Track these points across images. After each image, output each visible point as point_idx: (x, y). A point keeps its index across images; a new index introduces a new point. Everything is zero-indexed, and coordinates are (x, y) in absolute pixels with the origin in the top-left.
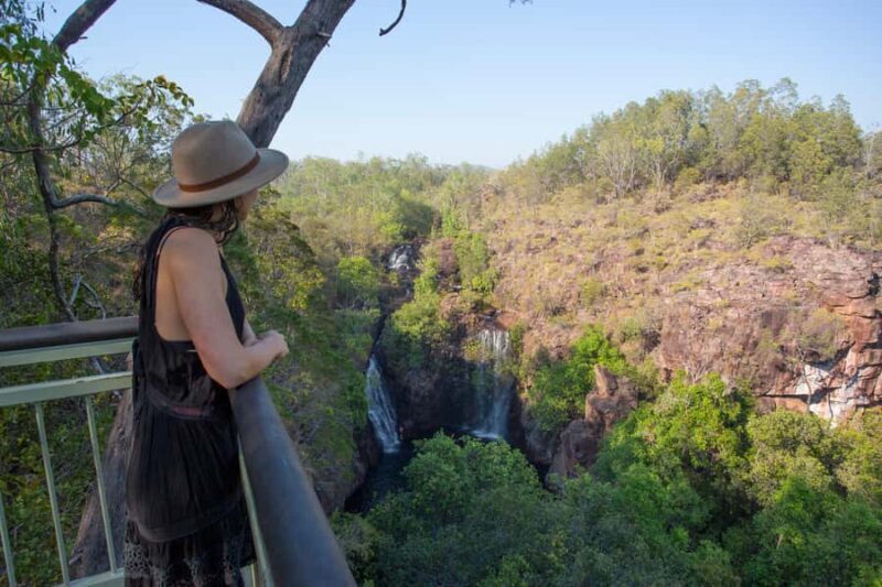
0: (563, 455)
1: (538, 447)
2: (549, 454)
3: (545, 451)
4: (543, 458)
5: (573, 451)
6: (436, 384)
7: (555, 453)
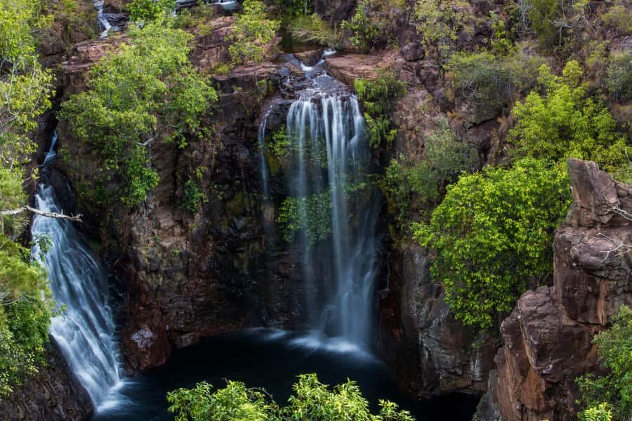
0: (509, 371)
1: (448, 358)
2: (475, 369)
3: (465, 366)
4: (461, 383)
5: (532, 360)
6: (199, 241)
7: (489, 366)
